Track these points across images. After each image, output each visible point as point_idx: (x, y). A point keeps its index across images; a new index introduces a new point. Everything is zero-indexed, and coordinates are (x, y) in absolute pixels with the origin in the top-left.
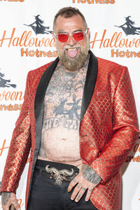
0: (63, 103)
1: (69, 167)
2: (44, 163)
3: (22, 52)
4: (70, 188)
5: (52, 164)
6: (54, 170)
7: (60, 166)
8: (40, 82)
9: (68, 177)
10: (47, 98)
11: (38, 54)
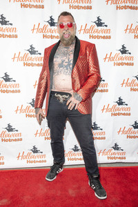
0: (63, 62)
1: (66, 94)
2: (55, 92)
3: (44, 36)
4: (68, 104)
5: (58, 93)
6: (59, 95)
7: (62, 93)
8: (51, 53)
9: (66, 98)
10: (55, 59)
11: (52, 37)
